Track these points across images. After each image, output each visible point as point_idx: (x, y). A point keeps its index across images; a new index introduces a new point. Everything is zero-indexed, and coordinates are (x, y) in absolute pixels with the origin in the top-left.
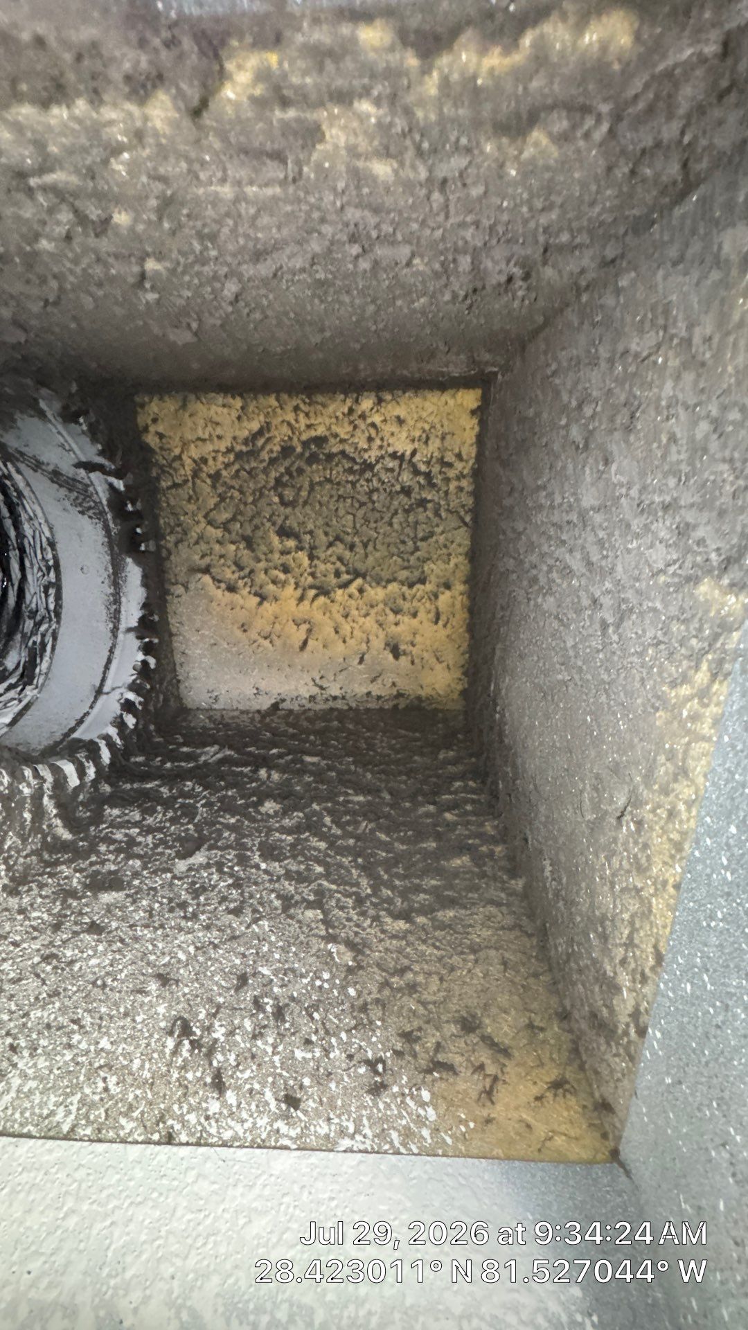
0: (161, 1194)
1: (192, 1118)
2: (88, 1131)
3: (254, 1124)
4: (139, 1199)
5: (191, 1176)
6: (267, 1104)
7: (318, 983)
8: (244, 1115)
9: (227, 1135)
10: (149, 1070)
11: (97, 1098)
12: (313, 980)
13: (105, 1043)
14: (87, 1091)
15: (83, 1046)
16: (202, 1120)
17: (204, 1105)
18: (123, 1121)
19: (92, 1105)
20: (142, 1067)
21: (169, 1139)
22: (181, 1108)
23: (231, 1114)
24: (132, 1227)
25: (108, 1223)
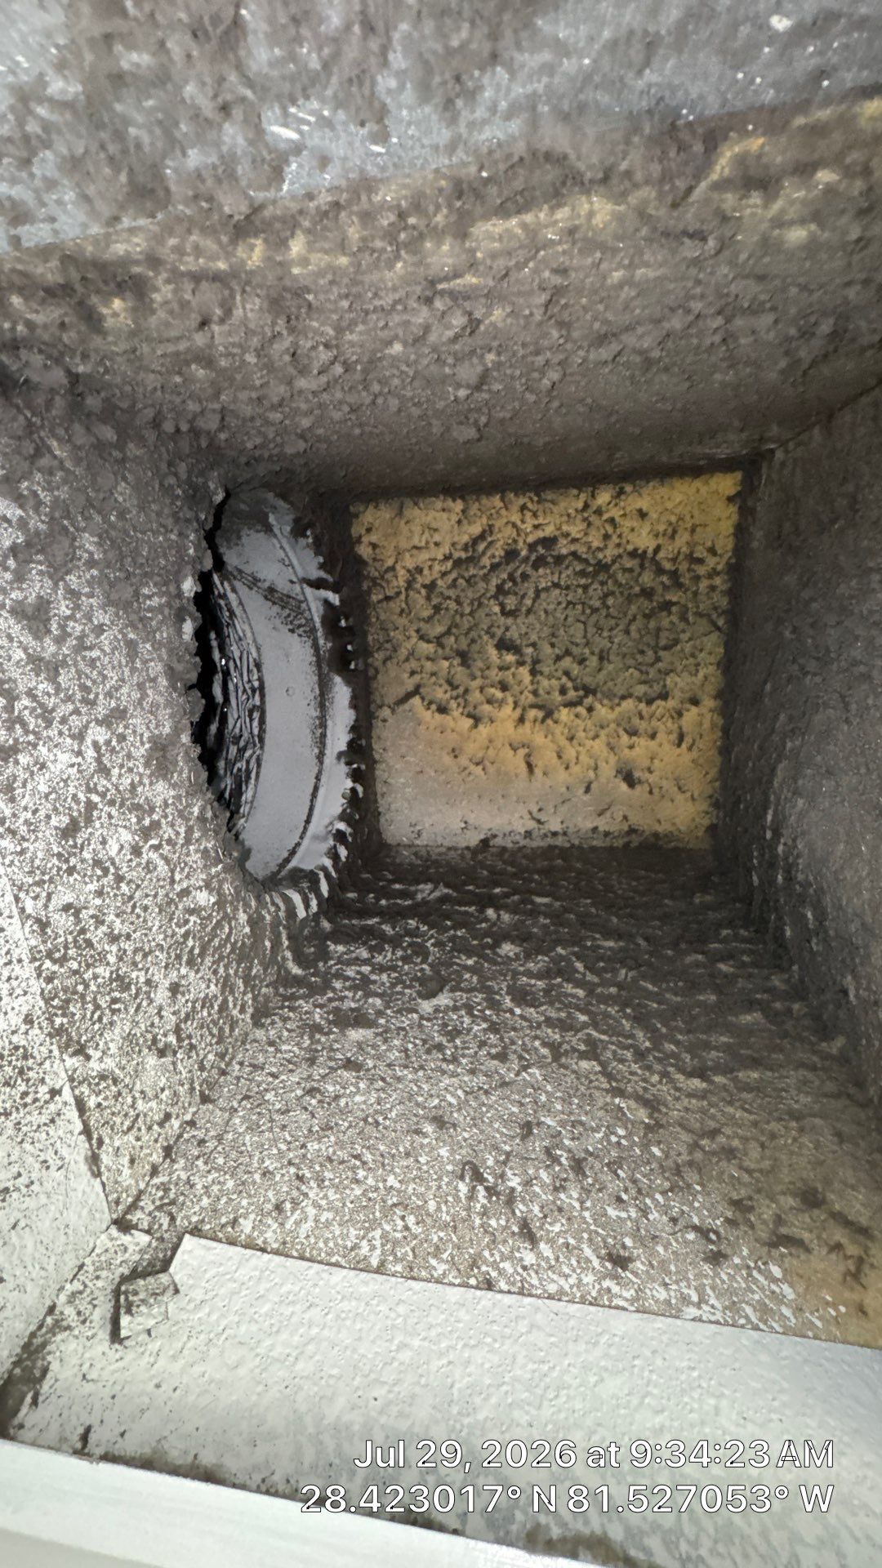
0: (495, 1340)
1: (507, 1266)
2: (399, 1268)
3: (580, 1280)
4: (472, 1342)
5: (523, 1326)
6: (588, 1261)
7: (614, 1139)
8: (566, 1270)
9: (552, 1288)
10: (448, 1213)
11: (399, 1235)
12: (607, 1136)
13: (392, 1181)
14: (387, 1228)
15: (371, 1181)
16: (520, 1270)
17: (517, 1255)
18: (433, 1262)
19: (396, 1243)
20: (439, 1209)
21: (489, 1285)
22: (492, 1255)
23: (550, 1267)
24: (471, 1369)
25: (445, 1361)
